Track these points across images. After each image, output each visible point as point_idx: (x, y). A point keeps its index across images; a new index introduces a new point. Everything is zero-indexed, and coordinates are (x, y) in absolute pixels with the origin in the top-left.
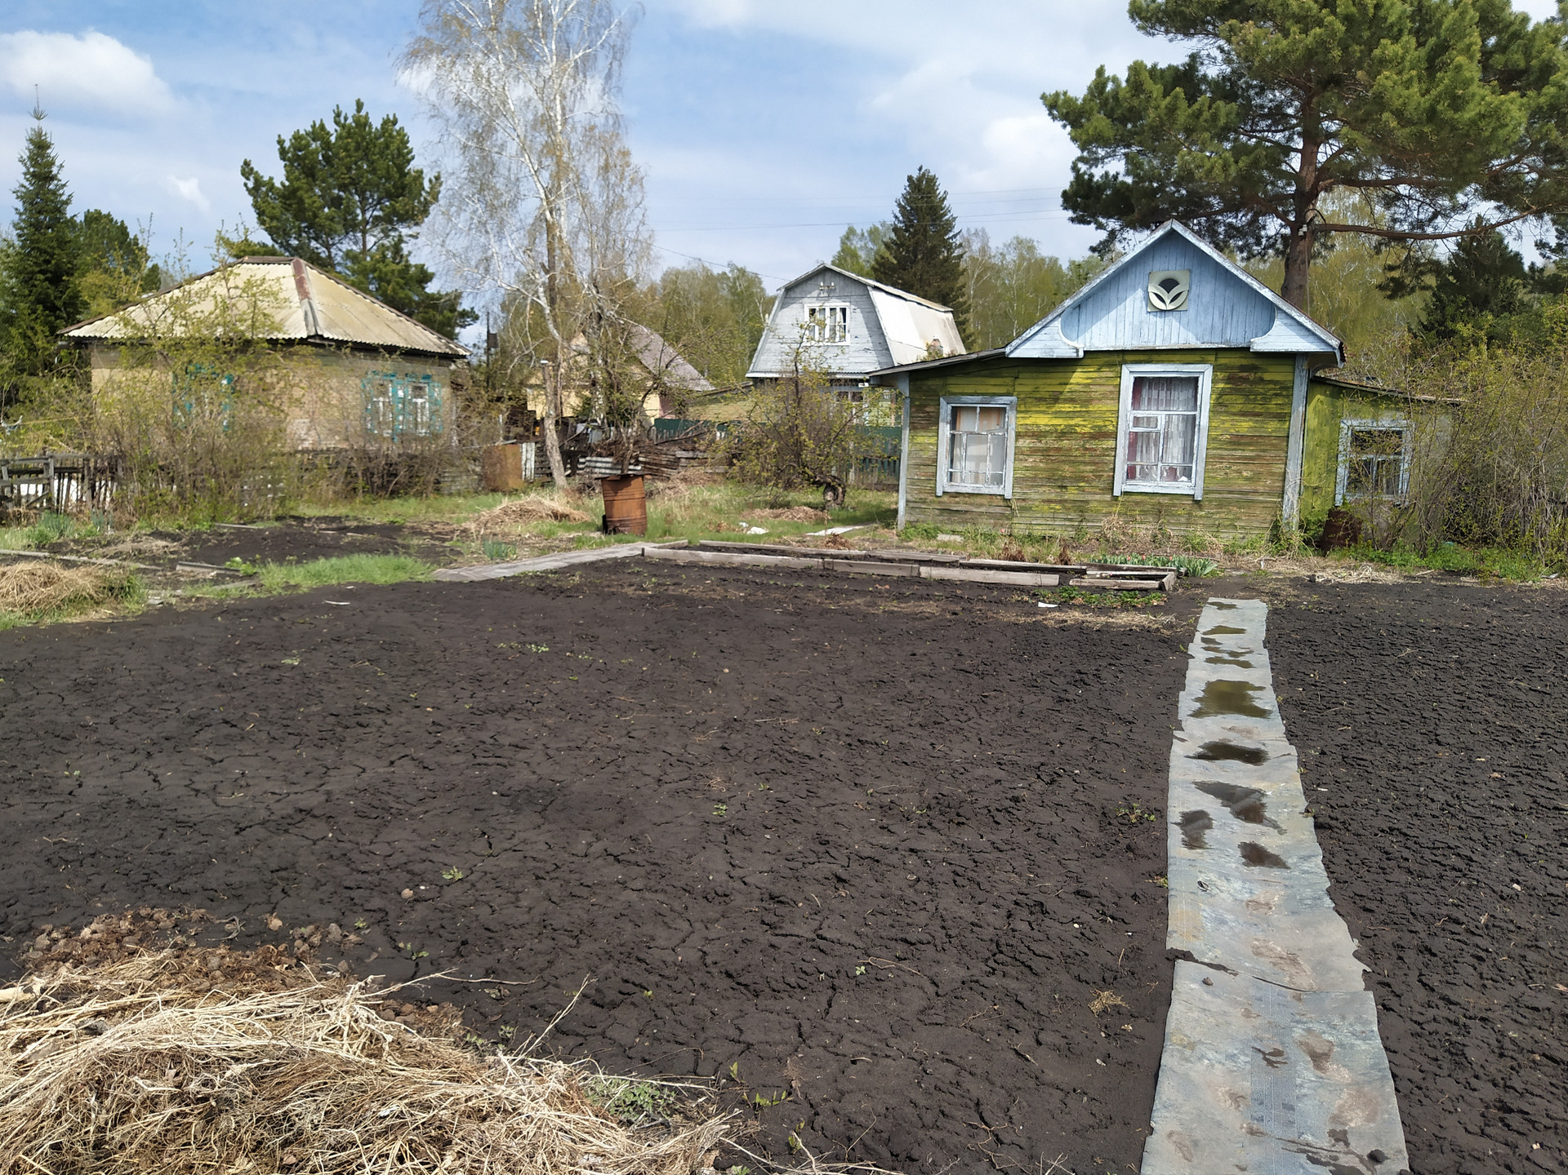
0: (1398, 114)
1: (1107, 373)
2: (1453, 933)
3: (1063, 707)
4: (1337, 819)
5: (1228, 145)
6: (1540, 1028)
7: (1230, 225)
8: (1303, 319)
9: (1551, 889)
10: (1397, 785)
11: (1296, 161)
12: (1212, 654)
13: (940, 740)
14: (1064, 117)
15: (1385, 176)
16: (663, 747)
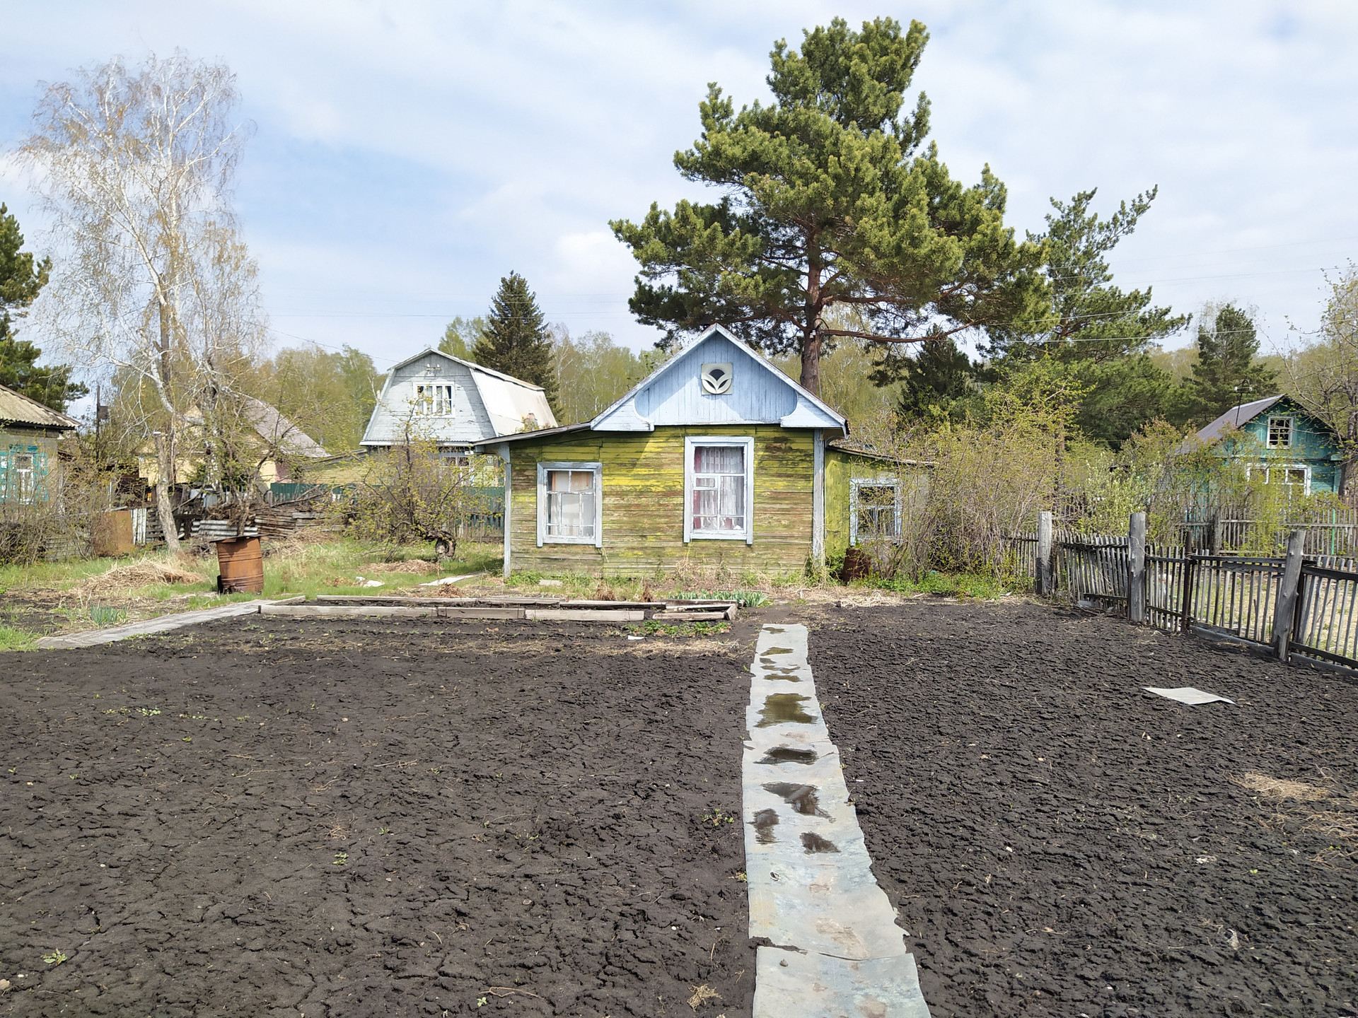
0: (876, 249)
1: (674, 443)
2: (967, 894)
3: (652, 728)
4: (872, 805)
5: (755, 269)
6: (1037, 967)
7: (760, 329)
8: (817, 403)
9: (1034, 849)
10: (914, 771)
11: (804, 282)
12: (769, 672)
13: (549, 768)
14: (628, 239)
15: (869, 295)
16: (281, 801)
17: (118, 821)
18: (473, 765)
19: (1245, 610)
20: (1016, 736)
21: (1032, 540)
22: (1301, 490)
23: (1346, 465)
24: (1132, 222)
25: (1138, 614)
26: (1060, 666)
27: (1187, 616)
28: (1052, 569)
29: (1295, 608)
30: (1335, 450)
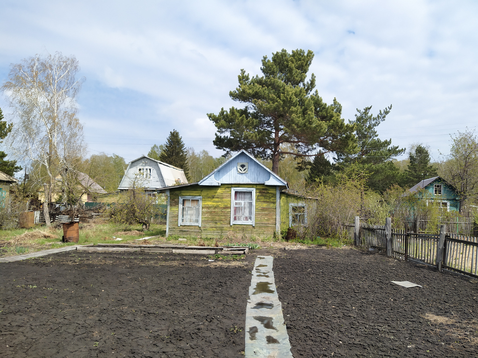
0: (297, 124)
1: (227, 190)
3: (215, 294)
4: (292, 325)
5: (256, 130)
7: (258, 151)
8: (277, 177)
9: (349, 342)
10: (308, 312)
11: (273, 136)
12: (258, 274)
13: (176, 310)
14: (213, 120)
15: (296, 140)
16: (77, 322)
17: (15, 329)
18: (148, 309)
19: (426, 253)
20: (345, 299)
21: (353, 226)
22: (446, 210)
23: (461, 201)
24: (384, 117)
25: (390, 254)
26: (362, 273)
27: (407, 255)
28: (360, 236)
29: (443, 252)
30: (457, 196)
